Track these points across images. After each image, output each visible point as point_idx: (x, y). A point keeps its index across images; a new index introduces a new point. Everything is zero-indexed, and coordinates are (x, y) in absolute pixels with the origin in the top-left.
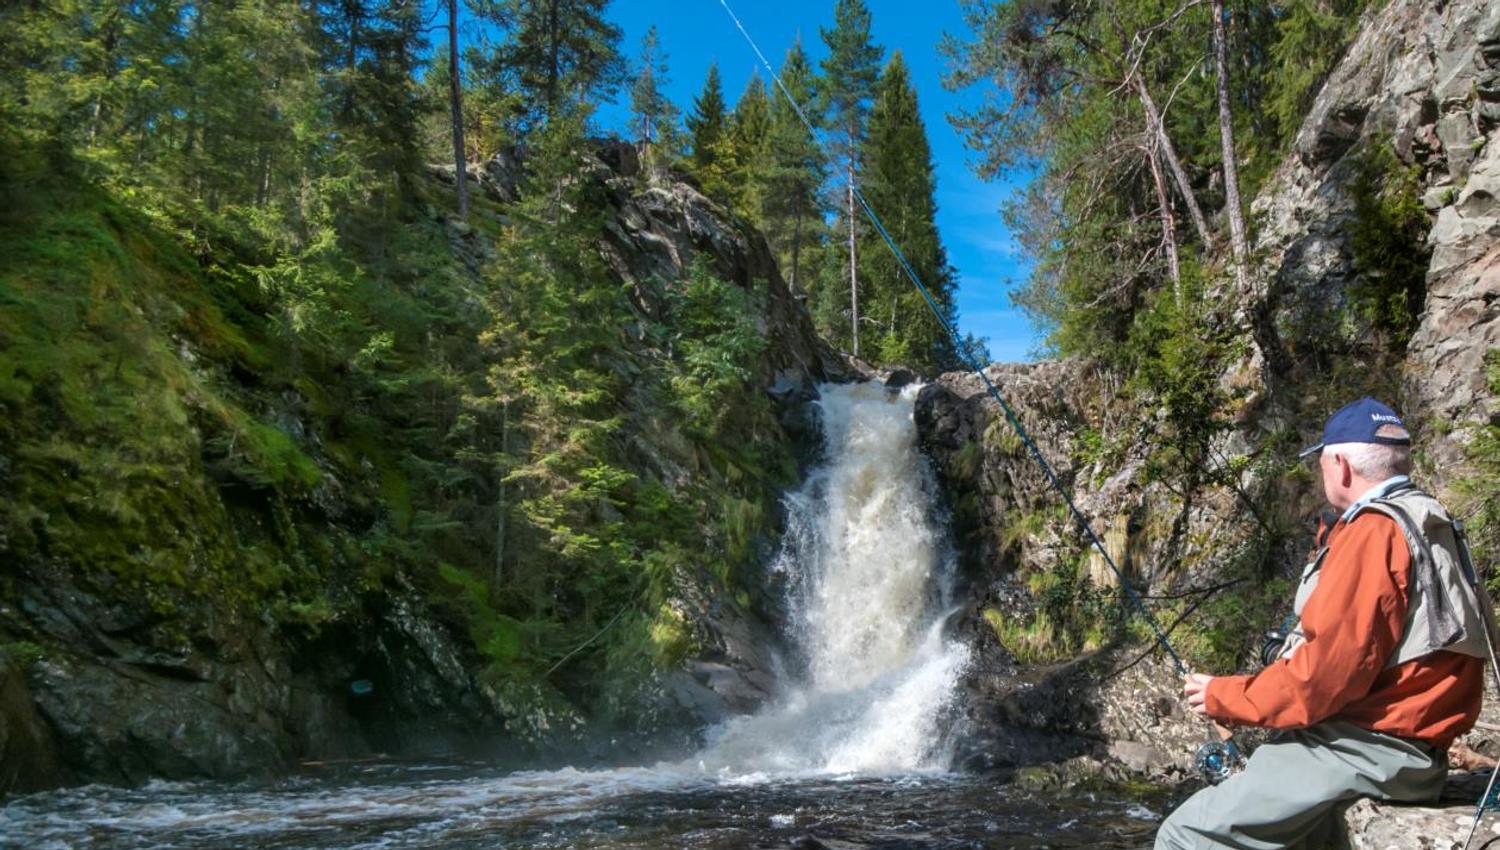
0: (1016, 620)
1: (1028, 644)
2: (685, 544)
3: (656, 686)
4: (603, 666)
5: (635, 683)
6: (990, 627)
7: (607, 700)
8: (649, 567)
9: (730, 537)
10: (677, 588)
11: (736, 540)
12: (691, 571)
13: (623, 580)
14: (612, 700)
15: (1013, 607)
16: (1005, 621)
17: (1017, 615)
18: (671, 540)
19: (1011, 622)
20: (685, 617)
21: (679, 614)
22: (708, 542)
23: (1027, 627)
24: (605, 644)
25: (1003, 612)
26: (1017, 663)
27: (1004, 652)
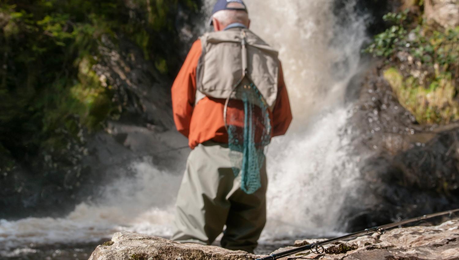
0: (416, 80)
1: (427, 104)
2: (111, 17)
3: (81, 145)
4: (40, 127)
5: (64, 142)
6: (389, 88)
7: (43, 158)
8: (79, 39)
9: (149, 9)
10: (102, 57)
11: (155, 11)
12: (114, 41)
13: (58, 51)
14: (47, 158)
15: (413, 66)
16: (404, 80)
17: (416, 74)
18: (99, 13)
19: (410, 81)
20: (108, 82)
21: (103, 78)
22: (131, 14)
23: (427, 86)
24: (43, 108)
25: (403, 72)
26: (416, 123)
27: (403, 112)
